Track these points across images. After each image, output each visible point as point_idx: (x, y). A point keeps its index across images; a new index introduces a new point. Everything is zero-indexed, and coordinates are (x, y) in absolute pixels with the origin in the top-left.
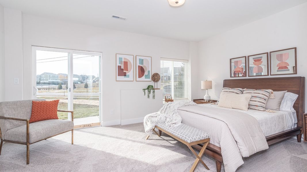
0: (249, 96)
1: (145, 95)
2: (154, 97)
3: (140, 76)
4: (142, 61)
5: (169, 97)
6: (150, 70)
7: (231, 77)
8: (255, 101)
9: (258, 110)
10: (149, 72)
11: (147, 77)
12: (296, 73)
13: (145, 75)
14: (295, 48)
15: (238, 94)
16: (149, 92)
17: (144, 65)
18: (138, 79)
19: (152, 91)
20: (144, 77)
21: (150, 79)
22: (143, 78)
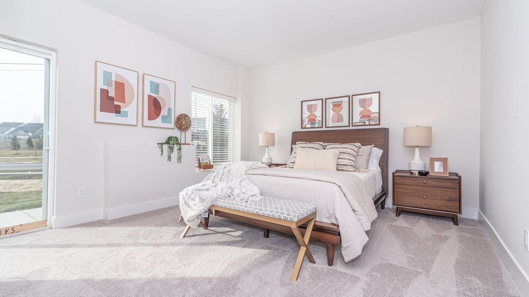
0: (337, 151)
1: (162, 154)
2: (179, 158)
3: (151, 118)
4: (155, 87)
5: (206, 159)
6: (172, 107)
7: (302, 128)
8: (344, 159)
9: (348, 171)
10: (170, 110)
11: (166, 119)
12: (379, 124)
13: (162, 116)
14: (379, 92)
15: (317, 149)
16: (171, 149)
17: (160, 96)
18: (147, 122)
19: (176, 147)
20: (159, 119)
21: (172, 125)
22: (158, 122)
